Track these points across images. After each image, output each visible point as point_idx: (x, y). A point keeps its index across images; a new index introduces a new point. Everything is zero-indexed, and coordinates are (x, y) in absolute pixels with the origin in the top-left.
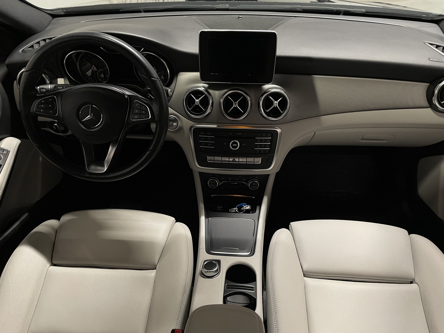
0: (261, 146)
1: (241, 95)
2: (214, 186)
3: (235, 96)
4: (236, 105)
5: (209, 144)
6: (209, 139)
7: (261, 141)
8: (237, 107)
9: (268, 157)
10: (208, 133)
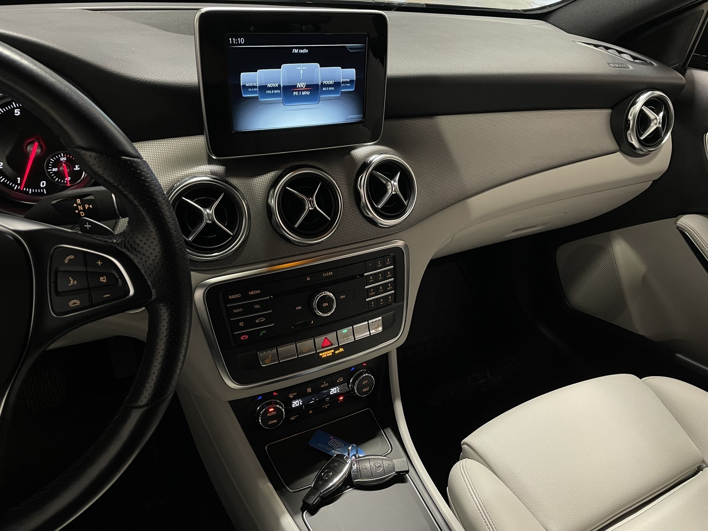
0: (377, 290)
1: (317, 179)
2: (275, 421)
3: (305, 184)
4: (311, 204)
5: (257, 321)
6: (257, 306)
7: (376, 278)
8: (315, 208)
9: (393, 312)
10: (252, 293)
